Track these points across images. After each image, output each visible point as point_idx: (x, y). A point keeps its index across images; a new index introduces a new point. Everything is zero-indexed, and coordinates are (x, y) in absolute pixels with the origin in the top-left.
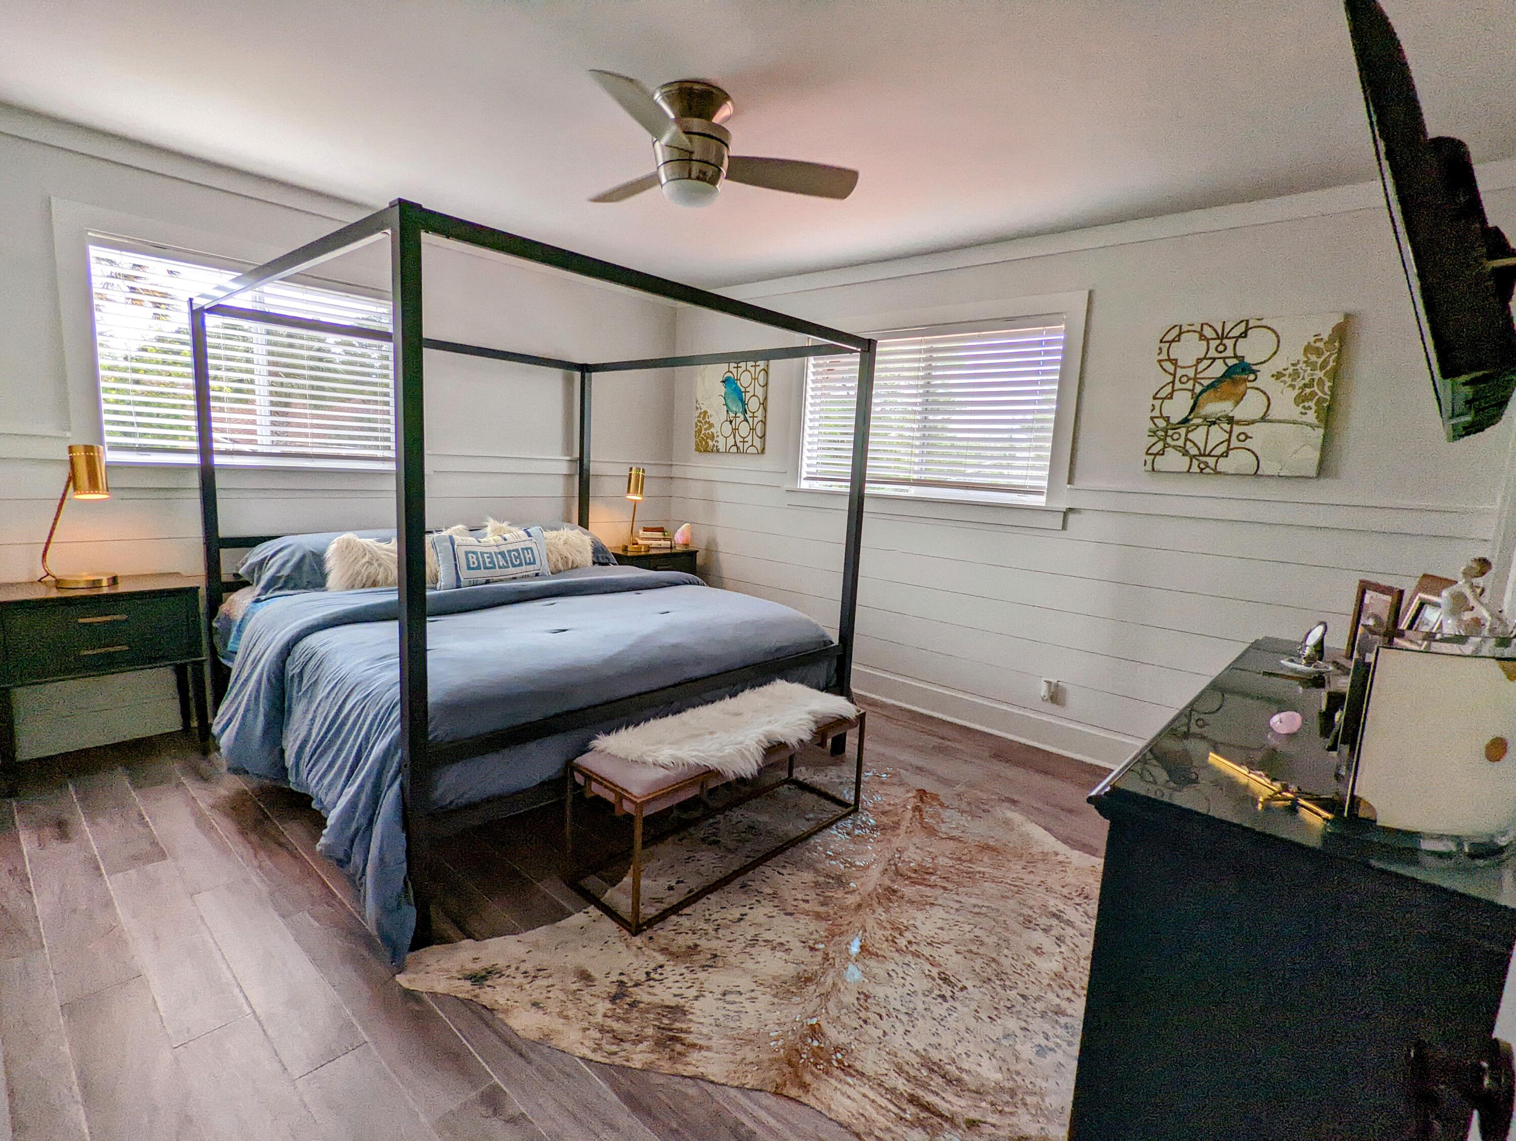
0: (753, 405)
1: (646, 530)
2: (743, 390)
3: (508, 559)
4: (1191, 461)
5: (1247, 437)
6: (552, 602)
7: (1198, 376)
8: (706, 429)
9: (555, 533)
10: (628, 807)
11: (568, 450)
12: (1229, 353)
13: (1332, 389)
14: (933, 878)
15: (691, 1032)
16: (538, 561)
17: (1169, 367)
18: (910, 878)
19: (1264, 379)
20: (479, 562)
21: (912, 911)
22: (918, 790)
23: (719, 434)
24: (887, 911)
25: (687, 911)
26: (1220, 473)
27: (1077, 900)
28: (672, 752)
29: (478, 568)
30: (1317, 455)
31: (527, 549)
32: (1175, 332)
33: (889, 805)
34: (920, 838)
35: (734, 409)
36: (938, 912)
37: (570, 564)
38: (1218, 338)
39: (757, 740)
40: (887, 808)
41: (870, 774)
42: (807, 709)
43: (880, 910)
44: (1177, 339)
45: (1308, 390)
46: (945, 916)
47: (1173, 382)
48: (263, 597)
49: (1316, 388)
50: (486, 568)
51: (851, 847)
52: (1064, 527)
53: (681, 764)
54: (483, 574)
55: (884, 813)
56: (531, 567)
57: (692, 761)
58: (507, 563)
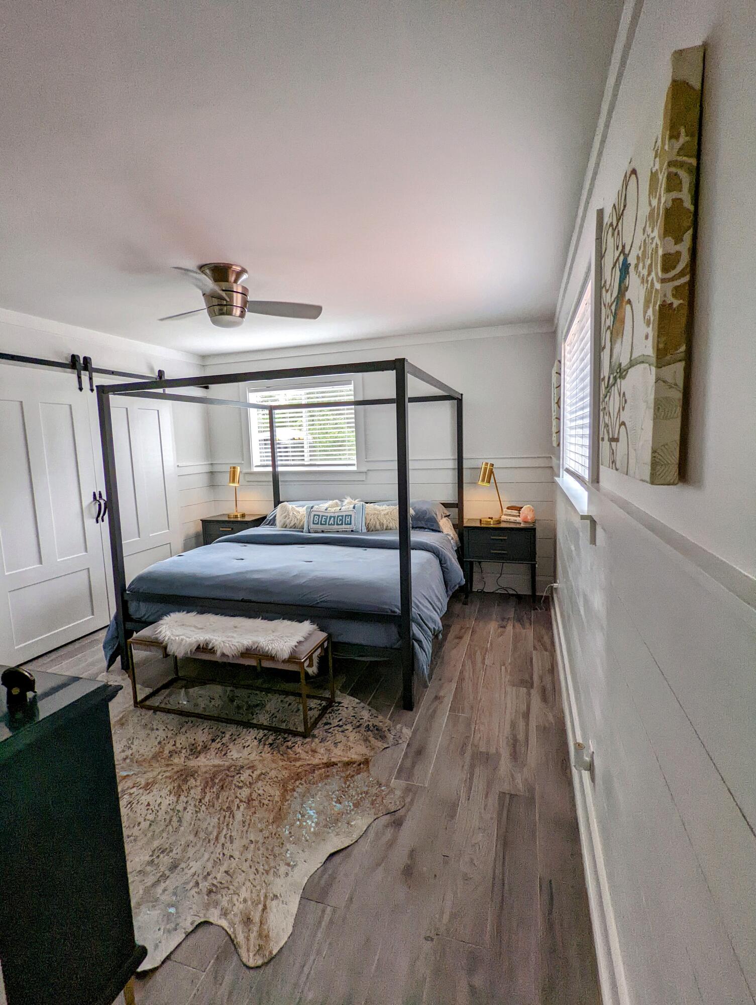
1: (509, 508)
4: (610, 450)
5: (625, 401)
7: (612, 300)
12: (621, 245)
16: (353, 523)
20: (319, 521)
29: (318, 524)
30: (651, 426)
31: (348, 516)
37: (385, 527)
38: (617, 223)
45: (650, 281)
49: (653, 273)
54: (320, 527)
56: (348, 526)
58: (335, 522)
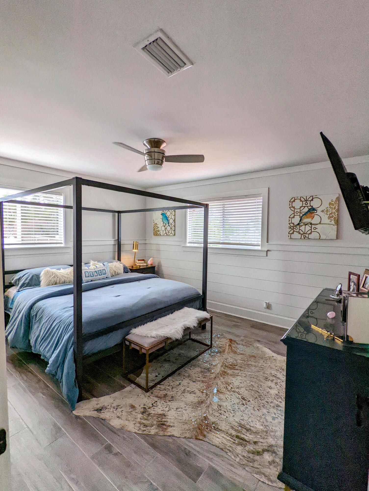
0: (171, 221)
1: (139, 260)
2: (168, 217)
3: (98, 273)
4: (301, 236)
5: (316, 228)
6: (113, 286)
7: (301, 211)
8: (156, 229)
9: (111, 264)
10: (144, 351)
11: (114, 237)
12: (309, 205)
13: (338, 215)
14: (237, 367)
15: (168, 422)
16: (107, 273)
17: (293, 209)
18: (230, 367)
19: (319, 212)
20: (89, 275)
21: (232, 378)
22: (230, 339)
23: (161, 230)
24: (224, 378)
25: (162, 383)
26: (309, 239)
27: (280, 371)
28: (156, 333)
29: (89, 277)
30: (336, 233)
31: (103, 270)
32: (293, 199)
33: (221, 344)
34: (232, 355)
35: (165, 222)
36: (239, 378)
37: (117, 273)
38: (305, 201)
39: (181, 327)
40: (221, 346)
41: (214, 335)
42: (195, 316)
43: (222, 378)
44: (294, 201)
45: (331, 215)
46: (241, 379)
47: (294, 213)
48: (20, 290)
49: (333, 215)
50: (91, 276)
51: (211, 359)
52: (267, 256)
53: (159, 336)
54: (90, 278)
55: (220, 347)
56: (105, 275)
57: (162, 335)
58: (97, 274)
